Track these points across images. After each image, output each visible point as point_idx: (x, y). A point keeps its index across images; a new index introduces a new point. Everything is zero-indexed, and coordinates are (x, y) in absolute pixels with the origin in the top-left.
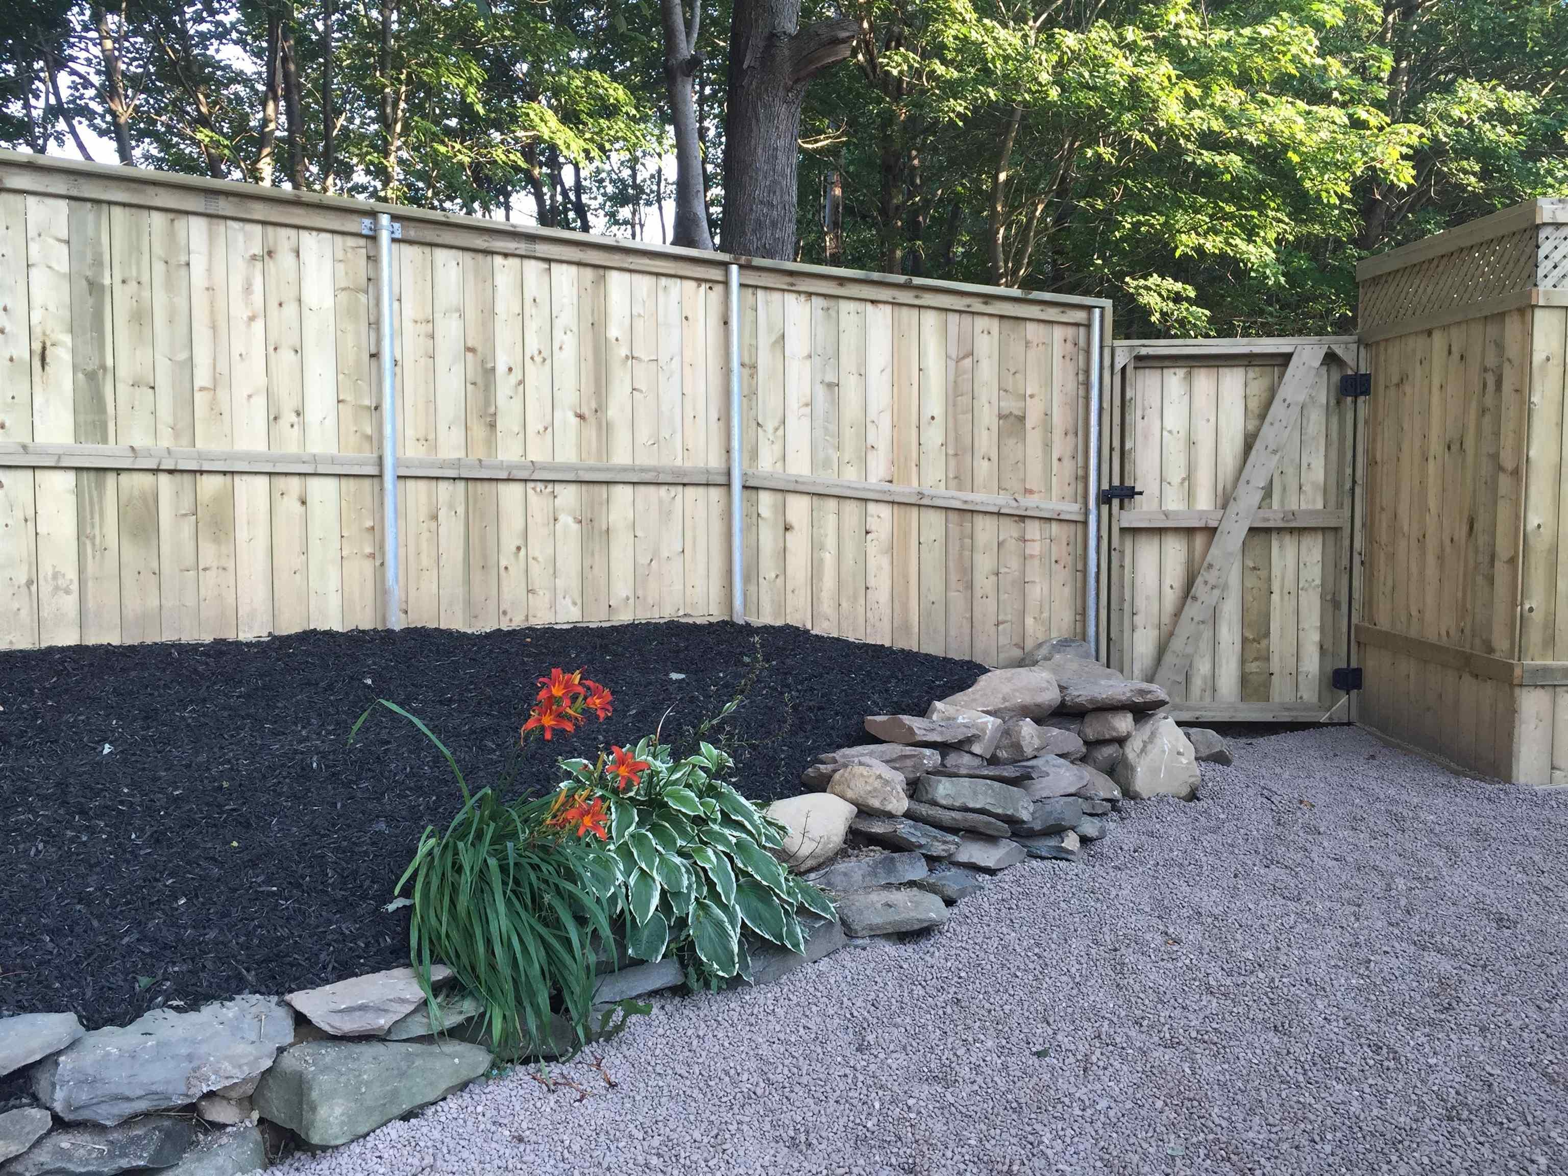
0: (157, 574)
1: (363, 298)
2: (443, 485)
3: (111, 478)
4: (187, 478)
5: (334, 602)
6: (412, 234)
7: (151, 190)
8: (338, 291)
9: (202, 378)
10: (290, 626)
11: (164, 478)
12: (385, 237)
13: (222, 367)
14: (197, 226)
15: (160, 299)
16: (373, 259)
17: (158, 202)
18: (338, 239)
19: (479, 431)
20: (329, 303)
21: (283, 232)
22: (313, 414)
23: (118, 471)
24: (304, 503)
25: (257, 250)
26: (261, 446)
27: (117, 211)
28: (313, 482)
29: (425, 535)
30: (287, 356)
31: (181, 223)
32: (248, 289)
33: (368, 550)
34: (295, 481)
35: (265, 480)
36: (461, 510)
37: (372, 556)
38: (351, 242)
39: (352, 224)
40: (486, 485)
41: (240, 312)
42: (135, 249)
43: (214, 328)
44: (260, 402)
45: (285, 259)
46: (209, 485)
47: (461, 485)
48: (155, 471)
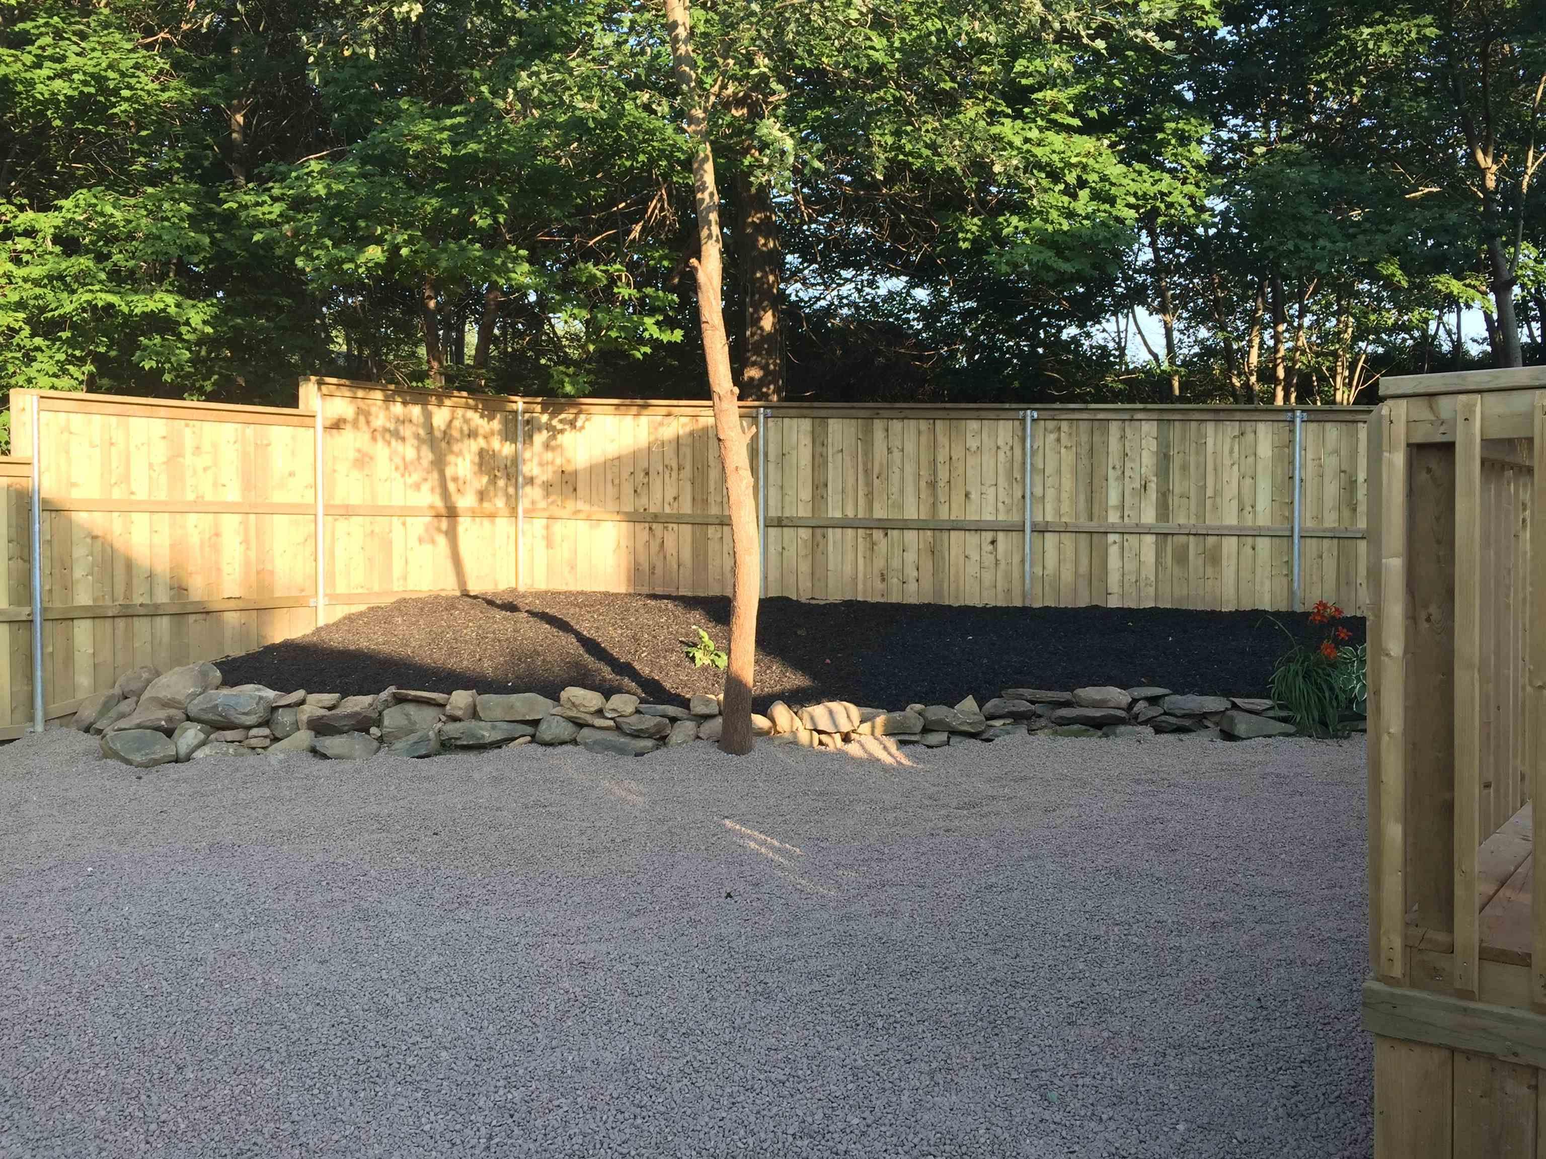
0: (1187, 580)
1: (1286, 450)
2: (1325, 541)
3: (1170, 538)
4: (1201, 538)
5: (1267, 597)
6: (1312, 417)
7: (1191, 413)
8: (1274, 447)
9: (1210, 492)
10: (1246, 606)
11: (1191, 538)
12: (1298, 420)
13: (1219, 487)
14: (1210, 428)
15: (1192, 459)
16: (1292, 431)
17: (1194, 417)
18: (1276, 424)
19: (1346, 513)
20: (1270, 453)
21: (1248, 424)
22: (1260, 507)
23: (1173, 534)
24: (1254, 549)
25: (1237, 433)
26: (1234, 522)
27: (1177, 423)
28: (1259, 539)
29: (1315, 566)
30: (1248, 481)
31: (1204, 425)
32: (1231, 451)
33: (1285, 572)
34: (1250, 539)
35: (1235, 538)
36: (1335, 554)
37: (1287, 575)
38: (1281, 424)
39: (1282, 417)
40: (1350, 541)
41: (1227, 462)
42: (1183, 438)
43: (1215, 469)
44: (1235, 503)
45: (1250, 437)
46: (1211, 540)
47: (1335, 541)
48: (1188, 534)
